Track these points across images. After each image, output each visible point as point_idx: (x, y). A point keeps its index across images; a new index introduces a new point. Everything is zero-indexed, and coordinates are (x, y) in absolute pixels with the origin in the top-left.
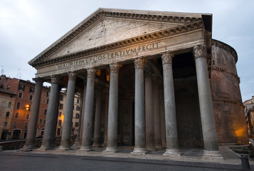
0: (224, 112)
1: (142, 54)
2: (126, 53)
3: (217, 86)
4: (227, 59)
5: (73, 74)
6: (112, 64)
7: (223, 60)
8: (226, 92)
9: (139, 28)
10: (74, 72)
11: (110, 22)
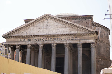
0: (101, 64)
1: (68, 42)
2: (60, 39)
3: (99, 51)
4: (105, 35)
5: (30, 45)
6: (53, 44)
7: (103, 35)
8: (103, 54)
9: (67, 28)
10: (31, 44)
11: (51, 21)
